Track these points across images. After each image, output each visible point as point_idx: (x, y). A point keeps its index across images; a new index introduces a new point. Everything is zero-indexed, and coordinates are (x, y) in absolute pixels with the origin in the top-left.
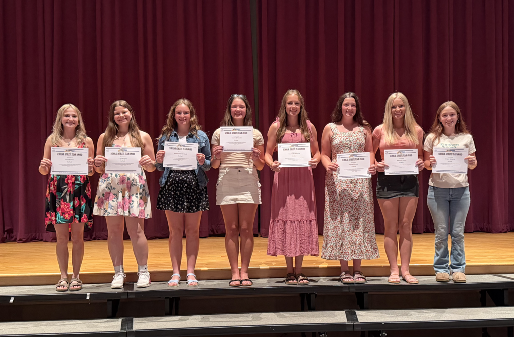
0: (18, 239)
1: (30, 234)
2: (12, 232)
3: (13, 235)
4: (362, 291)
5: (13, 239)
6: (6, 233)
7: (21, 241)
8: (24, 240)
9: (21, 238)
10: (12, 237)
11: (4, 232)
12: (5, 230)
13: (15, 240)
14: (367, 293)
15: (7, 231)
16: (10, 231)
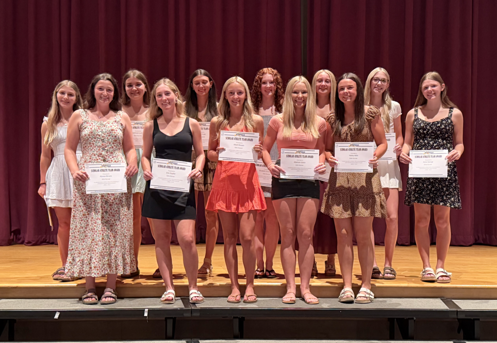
0: (26, 241)
1: (40, 236)
2: (20, 234)
3: (20, 236)
4: (472, 318)
5: (20, 241)
6: (12, 234)
7: (30, 243)
8: (33, 242)
9: (30, 240)
10: (19, 240)
11: (11, 232)
12: (12, 230)
13: (22, 243)
14: (479, 319)
15: (14, 232)
16: (17, 232)
